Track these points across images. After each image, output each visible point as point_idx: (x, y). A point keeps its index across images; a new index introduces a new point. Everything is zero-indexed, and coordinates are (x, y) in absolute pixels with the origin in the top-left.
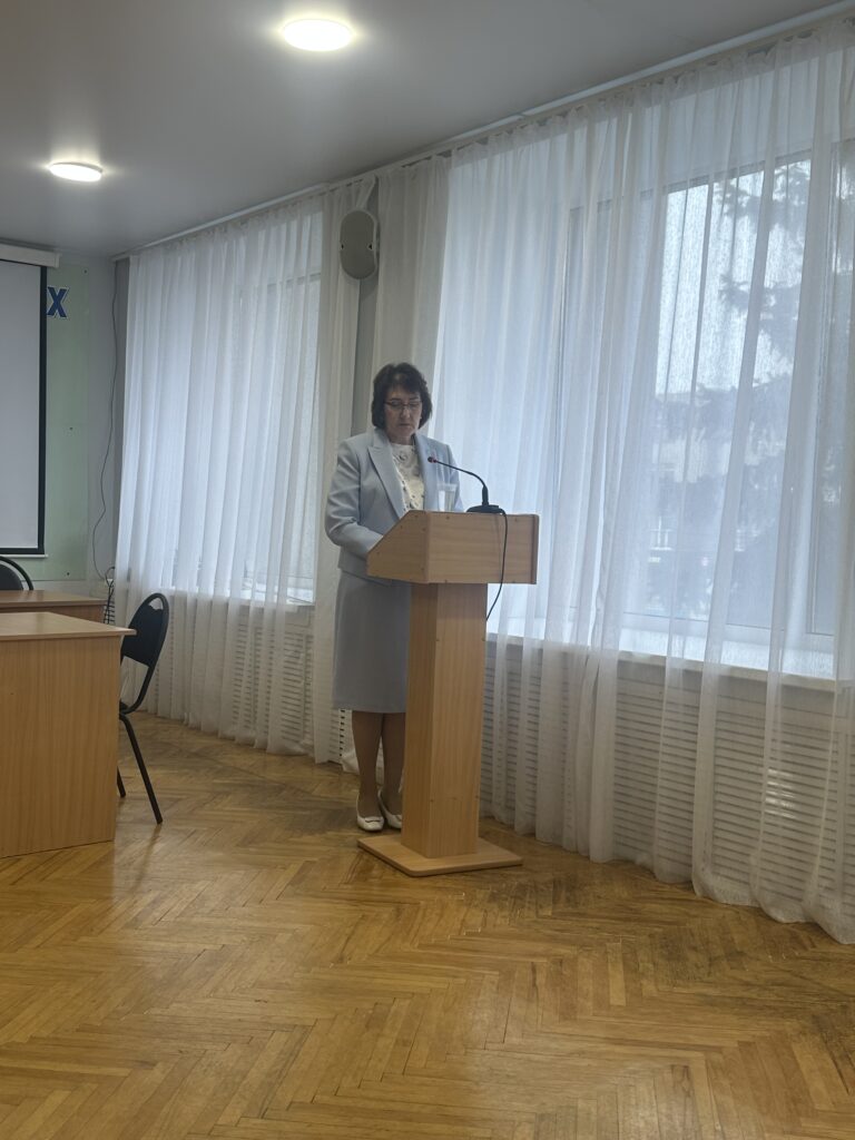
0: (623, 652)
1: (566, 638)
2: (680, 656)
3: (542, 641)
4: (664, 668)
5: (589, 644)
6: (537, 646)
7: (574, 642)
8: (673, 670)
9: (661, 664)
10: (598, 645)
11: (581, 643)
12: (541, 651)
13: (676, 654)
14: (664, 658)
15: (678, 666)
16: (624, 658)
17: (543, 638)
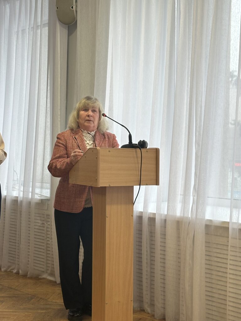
0: (208, 220)
1: (178, 213)
2: (237, 222)
3: (166, 215)
4: (228, 228)
5: (190, 216)
6: (163, 218)
7: (182, 215)
8: (234, 229)
9: (227, 226)
10: (194, 216)
11: (186, 215)
12: (165, 220)
13: (234, 220)
14: (229, 223)
15: (236, 227)
16: (208, 223)
17: (166, 214)
